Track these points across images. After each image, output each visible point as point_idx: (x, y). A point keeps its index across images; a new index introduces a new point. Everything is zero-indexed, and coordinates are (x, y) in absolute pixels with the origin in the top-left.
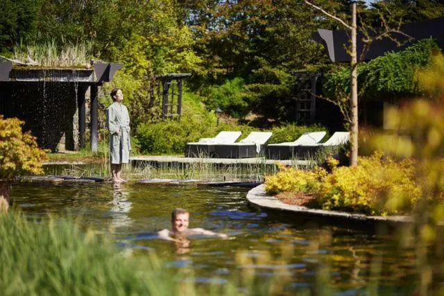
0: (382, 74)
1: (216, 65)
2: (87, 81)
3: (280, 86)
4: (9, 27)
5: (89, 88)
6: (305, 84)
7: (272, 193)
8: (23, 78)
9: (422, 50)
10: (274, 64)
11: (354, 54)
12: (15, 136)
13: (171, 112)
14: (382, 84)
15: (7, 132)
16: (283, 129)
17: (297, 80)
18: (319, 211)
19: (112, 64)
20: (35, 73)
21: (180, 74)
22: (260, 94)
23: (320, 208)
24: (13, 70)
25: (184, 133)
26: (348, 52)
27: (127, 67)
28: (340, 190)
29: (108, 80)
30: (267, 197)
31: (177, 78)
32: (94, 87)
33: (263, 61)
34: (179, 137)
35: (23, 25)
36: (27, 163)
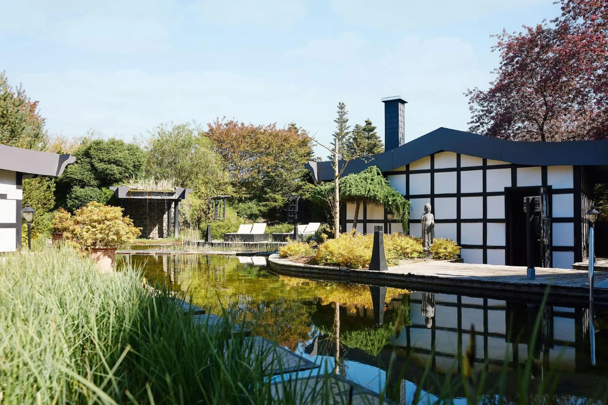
0: (348, 185)
1: (244, 192)
2: (172, 198)
3: (278, 204)
4: (128, 169)
5: (174, 203)
6: (291, 202)
7: (284, 256)
8: (134, 196)
9: (371, 172)
10: (275, 192)
11: (337, 169)
12: (116, 218)
13: (219, 217)
14: (348, 191)
15: (111, 215)
16: (281, 226)
17: (288, 200)
18: (316, 266)
19: (186, 189)
20: (141, 193)
21: (224, 196)
22: (268, 208)
23: (318, 264)
24: (129, 192)
25: (227, 228)
26: (334, 167)
27: (195, 193)
28: (331, 253)
29: (184, 198)
30: (281, 259)
31: (222, 198)
32: (177, 201)
33: (269, 190)
34: (224, 230)
35: (136, 168)
36: (125, 236)
